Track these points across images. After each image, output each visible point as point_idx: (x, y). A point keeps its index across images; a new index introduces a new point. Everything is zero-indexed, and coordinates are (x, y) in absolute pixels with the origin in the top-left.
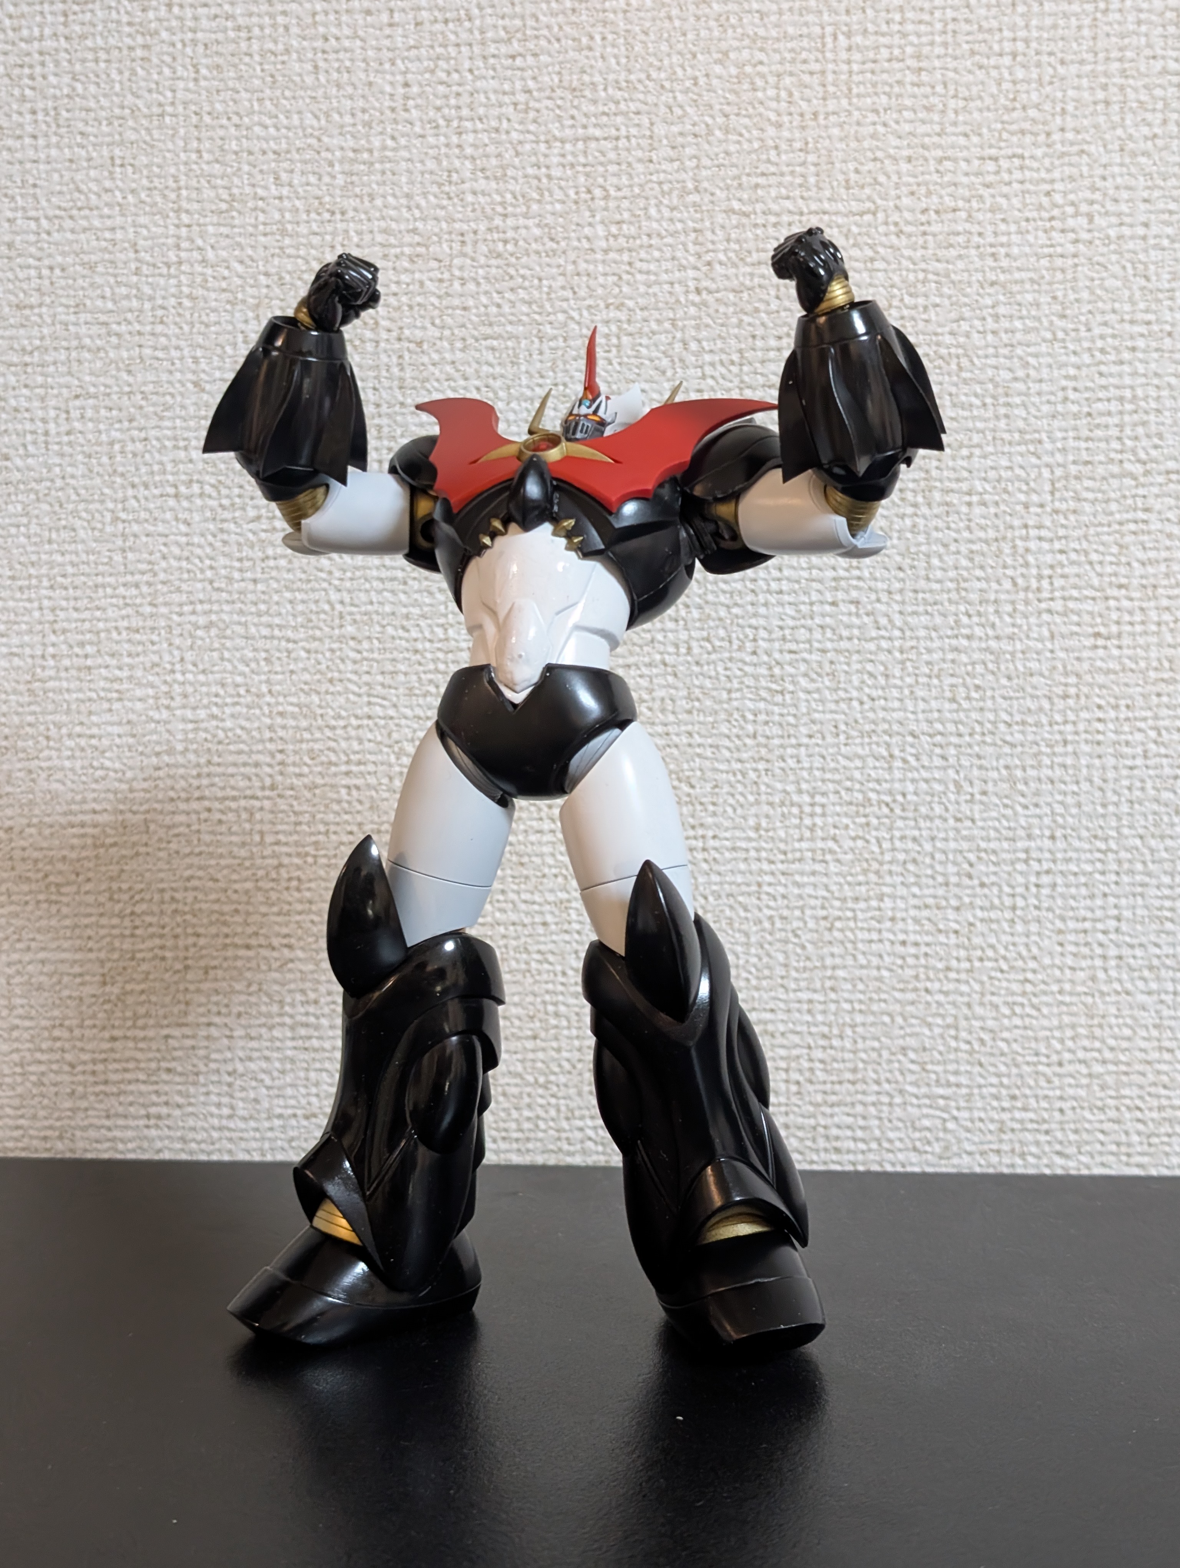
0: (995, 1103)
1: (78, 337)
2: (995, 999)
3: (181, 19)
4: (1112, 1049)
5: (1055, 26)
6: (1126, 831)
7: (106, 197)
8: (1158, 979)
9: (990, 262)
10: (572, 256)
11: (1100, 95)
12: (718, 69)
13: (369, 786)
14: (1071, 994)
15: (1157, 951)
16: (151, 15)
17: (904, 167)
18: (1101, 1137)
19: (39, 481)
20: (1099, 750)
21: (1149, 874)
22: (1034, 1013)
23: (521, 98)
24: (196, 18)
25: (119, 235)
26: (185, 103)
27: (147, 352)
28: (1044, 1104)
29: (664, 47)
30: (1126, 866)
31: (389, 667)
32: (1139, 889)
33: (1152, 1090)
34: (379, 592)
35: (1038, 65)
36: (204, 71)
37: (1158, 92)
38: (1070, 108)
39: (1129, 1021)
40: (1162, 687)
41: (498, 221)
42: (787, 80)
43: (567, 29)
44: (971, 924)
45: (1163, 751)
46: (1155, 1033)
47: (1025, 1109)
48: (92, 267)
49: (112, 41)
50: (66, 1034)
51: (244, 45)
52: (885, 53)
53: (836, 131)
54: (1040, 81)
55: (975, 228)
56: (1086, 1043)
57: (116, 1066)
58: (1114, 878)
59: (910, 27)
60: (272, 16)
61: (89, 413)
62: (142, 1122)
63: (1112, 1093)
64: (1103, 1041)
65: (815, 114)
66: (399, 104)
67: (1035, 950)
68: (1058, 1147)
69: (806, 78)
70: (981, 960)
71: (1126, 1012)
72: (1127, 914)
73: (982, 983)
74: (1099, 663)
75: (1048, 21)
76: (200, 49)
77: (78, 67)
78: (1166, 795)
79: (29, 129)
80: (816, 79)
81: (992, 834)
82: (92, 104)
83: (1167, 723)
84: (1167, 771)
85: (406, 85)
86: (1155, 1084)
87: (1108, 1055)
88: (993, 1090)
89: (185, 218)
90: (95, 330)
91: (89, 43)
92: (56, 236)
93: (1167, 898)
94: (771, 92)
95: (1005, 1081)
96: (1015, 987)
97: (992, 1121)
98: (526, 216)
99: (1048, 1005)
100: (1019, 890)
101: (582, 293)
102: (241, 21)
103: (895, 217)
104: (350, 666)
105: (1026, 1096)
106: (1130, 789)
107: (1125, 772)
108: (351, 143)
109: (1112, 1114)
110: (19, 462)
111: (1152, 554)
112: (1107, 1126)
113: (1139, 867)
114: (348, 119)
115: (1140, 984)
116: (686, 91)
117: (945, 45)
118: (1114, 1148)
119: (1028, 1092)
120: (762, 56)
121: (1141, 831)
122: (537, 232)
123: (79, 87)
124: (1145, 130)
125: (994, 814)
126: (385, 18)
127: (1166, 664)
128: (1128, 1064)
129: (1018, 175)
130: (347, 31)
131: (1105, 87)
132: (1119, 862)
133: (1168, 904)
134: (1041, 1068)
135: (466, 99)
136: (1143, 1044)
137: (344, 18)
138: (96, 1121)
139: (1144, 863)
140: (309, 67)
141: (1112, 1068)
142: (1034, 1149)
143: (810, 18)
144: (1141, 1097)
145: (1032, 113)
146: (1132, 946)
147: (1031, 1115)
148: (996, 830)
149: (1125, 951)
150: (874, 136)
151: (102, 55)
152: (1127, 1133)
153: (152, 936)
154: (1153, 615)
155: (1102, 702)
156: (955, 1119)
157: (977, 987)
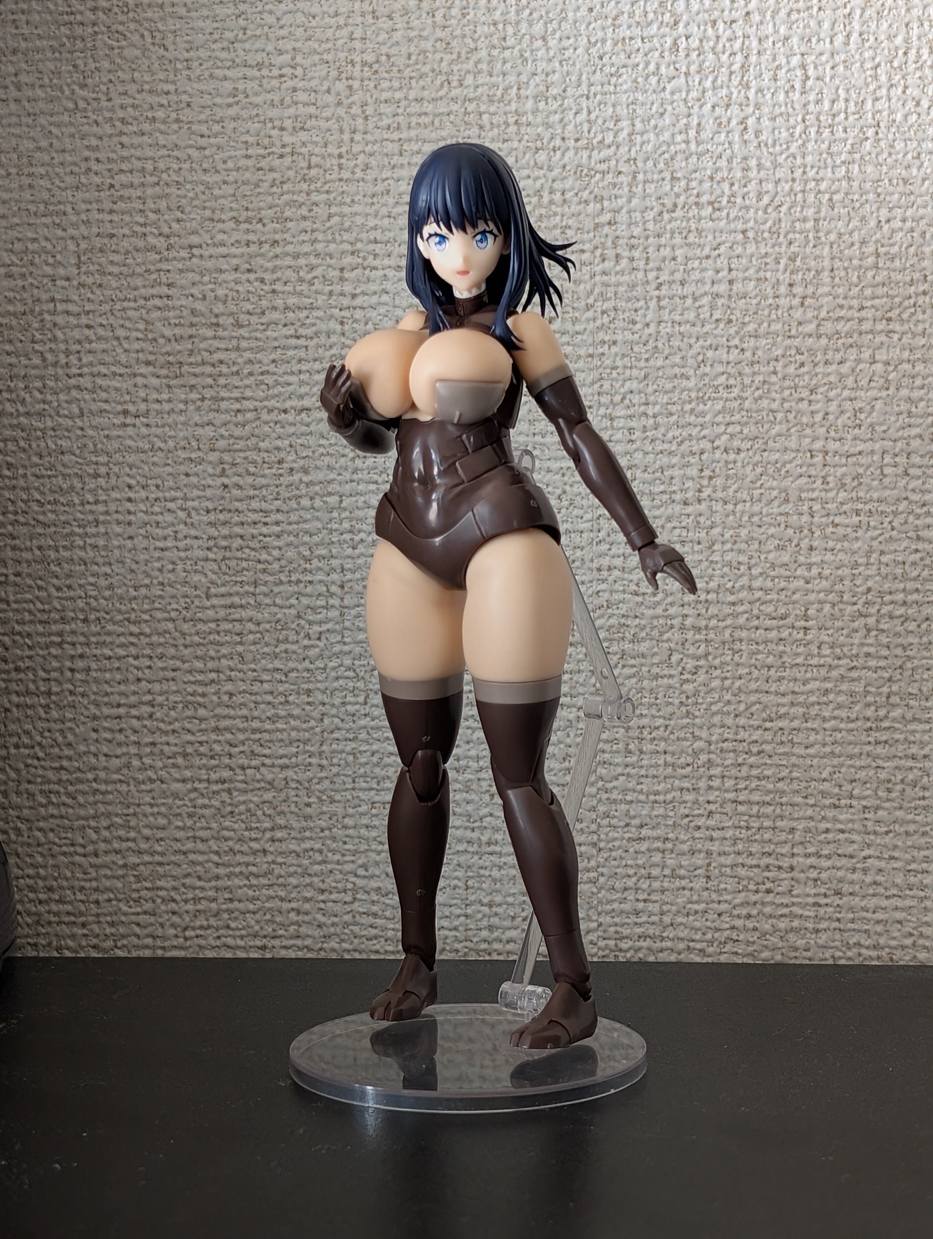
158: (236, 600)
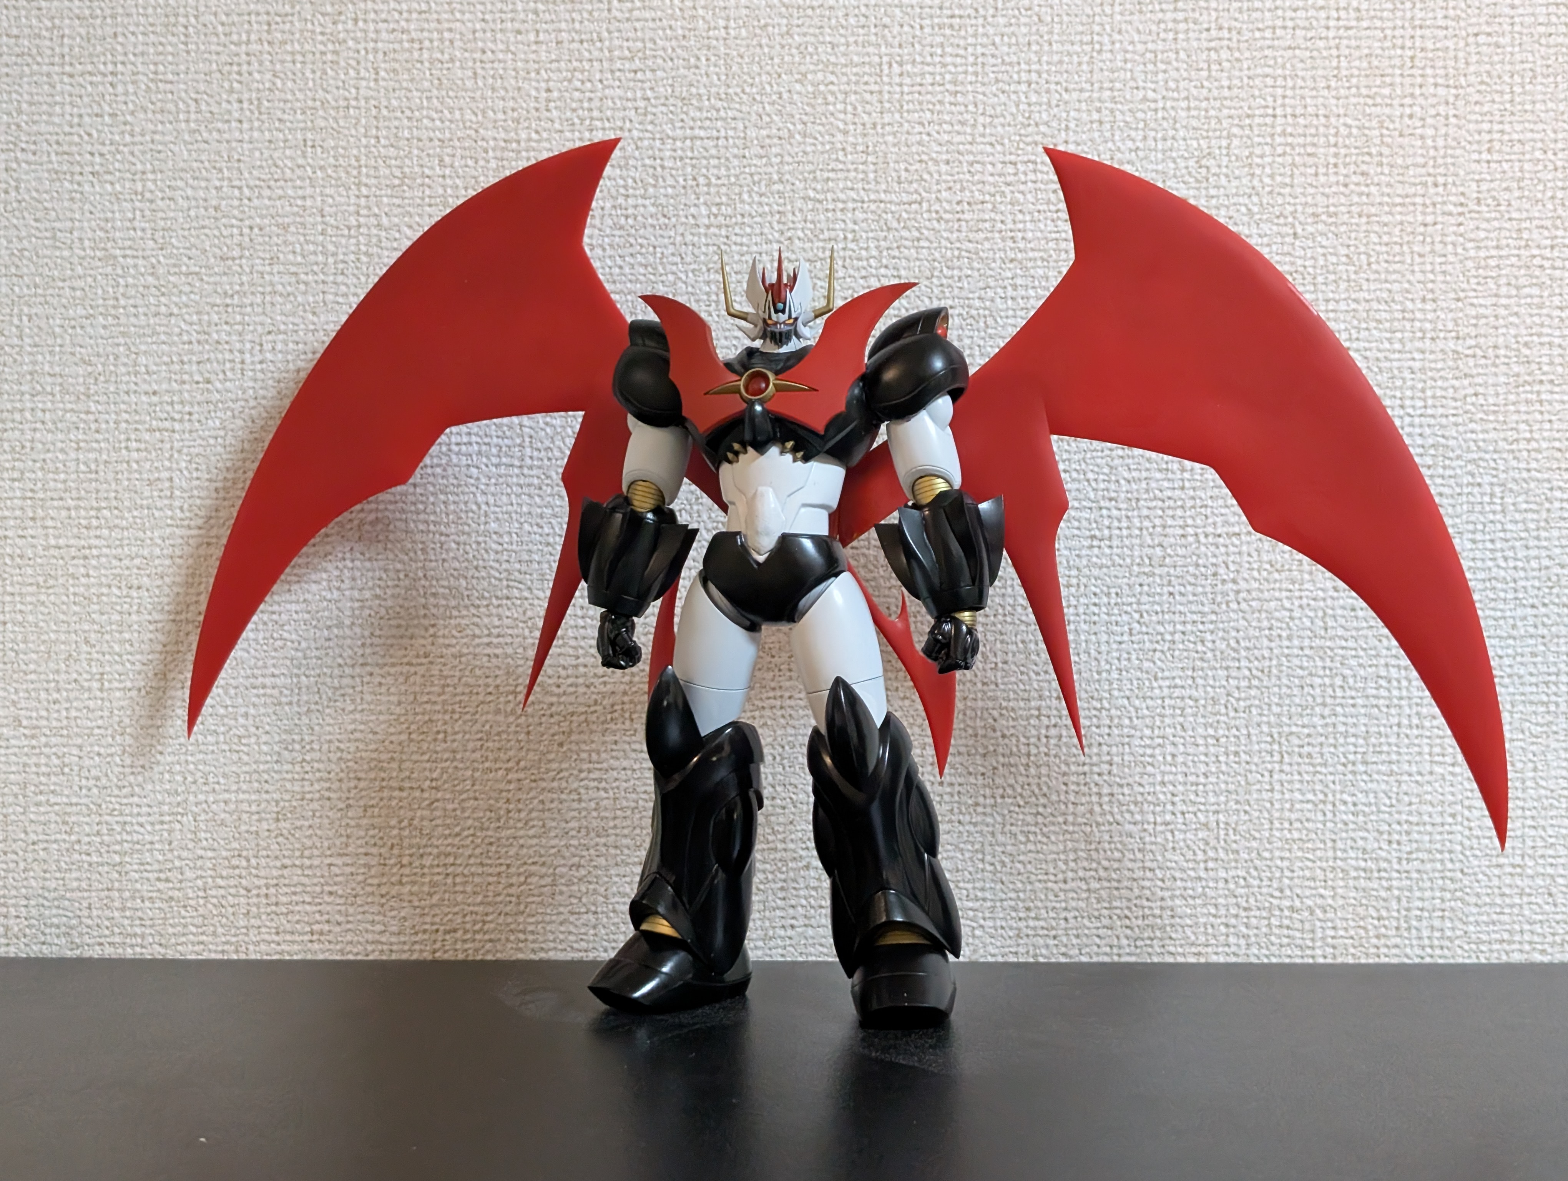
0: (1014, 914)
1: (272, 284)
2: (1013, 828)
3: (365, 31)
4: (1106, 869)
5: (1061, 62)
6: (1116, 693)
7: (299, 172)
8: (1142, 812)
9: (1010, 243)
10: (681, 229)
11: (1096, 116)
12: (798, 87)
13: (507, 656)
14: (1073, 824)
15: (1141, 790)
16: (340, 27)
17: (944, 168)
18: (1097, 940)
19: (235, 401)
20: (1095, 628)
21: (1134, 728)
22: (1045, 840)
23: (641, 104)
24: (377, 31)
25: (309, 203)
26: (367, 99)
27: (330, 297)
28: (1052, 914)
29: (756, 68)
30: (1116, 721)
31: (525, 557)
32: (1127, 740)
33: (1138, 902)
34: (518, 496)
35: (1048, 91)
36: (383, 74)
37: (1140, 115)
38: (1072, 125)
39: (1119, 846)
40: (1144, 579)
41: (621, 200)
42: (853, 97)
43: (679, 51)
44: (995, 768)
45: (1144, 629)
46: (1139, 856)
47: (1036, 918)
48: (286, 228)
49: (307, 47)
50: (244, 863)
51: (416, 55)
52: (929, 79)
53: (890, 139)
54: (1049, 104)
55: (999, 217)
56: (1085, 864)
57: (285, 890)
58: (1107, 730)
59: (949, 59)
60: (440, 32)
61: (279, 346)
62: (307, 938)
63: (1106, 905)
64: (1099, 863)
65: (874, 125)
66: (542, 106)
67: (1045, 789)
68: (1063, 950)
69: (867, 96)
70: (1003, 797)
71: (1116, 839)
72: (1117, 759)
73: (1004, 816)
74: (1094, 559)
75: (1056, 58)
76: (380, 56)
77: (278, 67)
78: (1146, 665)
79: (236, 115)
80: (875, 97)
81: (1012, 695)
82: (289, 97)
83: (1147, 607)
84: (1148, 645)
85: (549, 90)
86: (1140, 897)
87: (1102, 873)
88: (1013, 903)
89: (364, 191)
90: (286, 278)
91: (288, 47)
92: (256, 202)
93: (1149, 746)
94: (840, 106)
95: (1021, 895)
96: (1029, 819)
97: (1011, 928)
98: (644, 197)
99: (1054, 833)
100: (1032, 740)
101: (688, 259)
102: (414, 35)
103: (937, 207)
104: (493, 556)
105: (1038, 908)
106: (1119, 659)
107: (1115, 646)
108: (503, 135)
109: (1106, 922)
110: (219, 385)
111: (1135, 474)
112: (1101, 932)
113: (1127, 722)
114: (501, 116)
115: (1128, 816)
116: (773, 103)
117: (976, 74)
118: (1108, 949)
119: (1039, 904)
120: (833, 78)
121: (1128, 693)
122: (653, 210)
123: (279, 83)
124: (1130, 144)
125: (1013, 679)
126: (532, 37)
127: (1147, 561)
128: (1119, 881)
129: (1032, 176)
130: (501, 46)
131: (1099, 110)
132: (1111, 718)
133: (1149, 751)
134: (1050, 885)
135: (596, 103)
136: (1130, 865)
137: (499, 36)
138: (267, 937)
139: (1130, 718)
140: (470, 73)
141: (1106, 884)
142: (1044, 951)
143: (871, 49)
144: (1129, 908)
145: (1043, 128)
146: (1121, 786)
147: (1042, 923)
148: (1015, 692)
149: (1116, 790)
150: (919, 143)
151: (299, 58)
152: (1118, 938)
153: (320, 780)
154: (1136, 521)
155: (1098, 591)
156: (982, 926)
157: (999, 819)
158: (1178, 681)
